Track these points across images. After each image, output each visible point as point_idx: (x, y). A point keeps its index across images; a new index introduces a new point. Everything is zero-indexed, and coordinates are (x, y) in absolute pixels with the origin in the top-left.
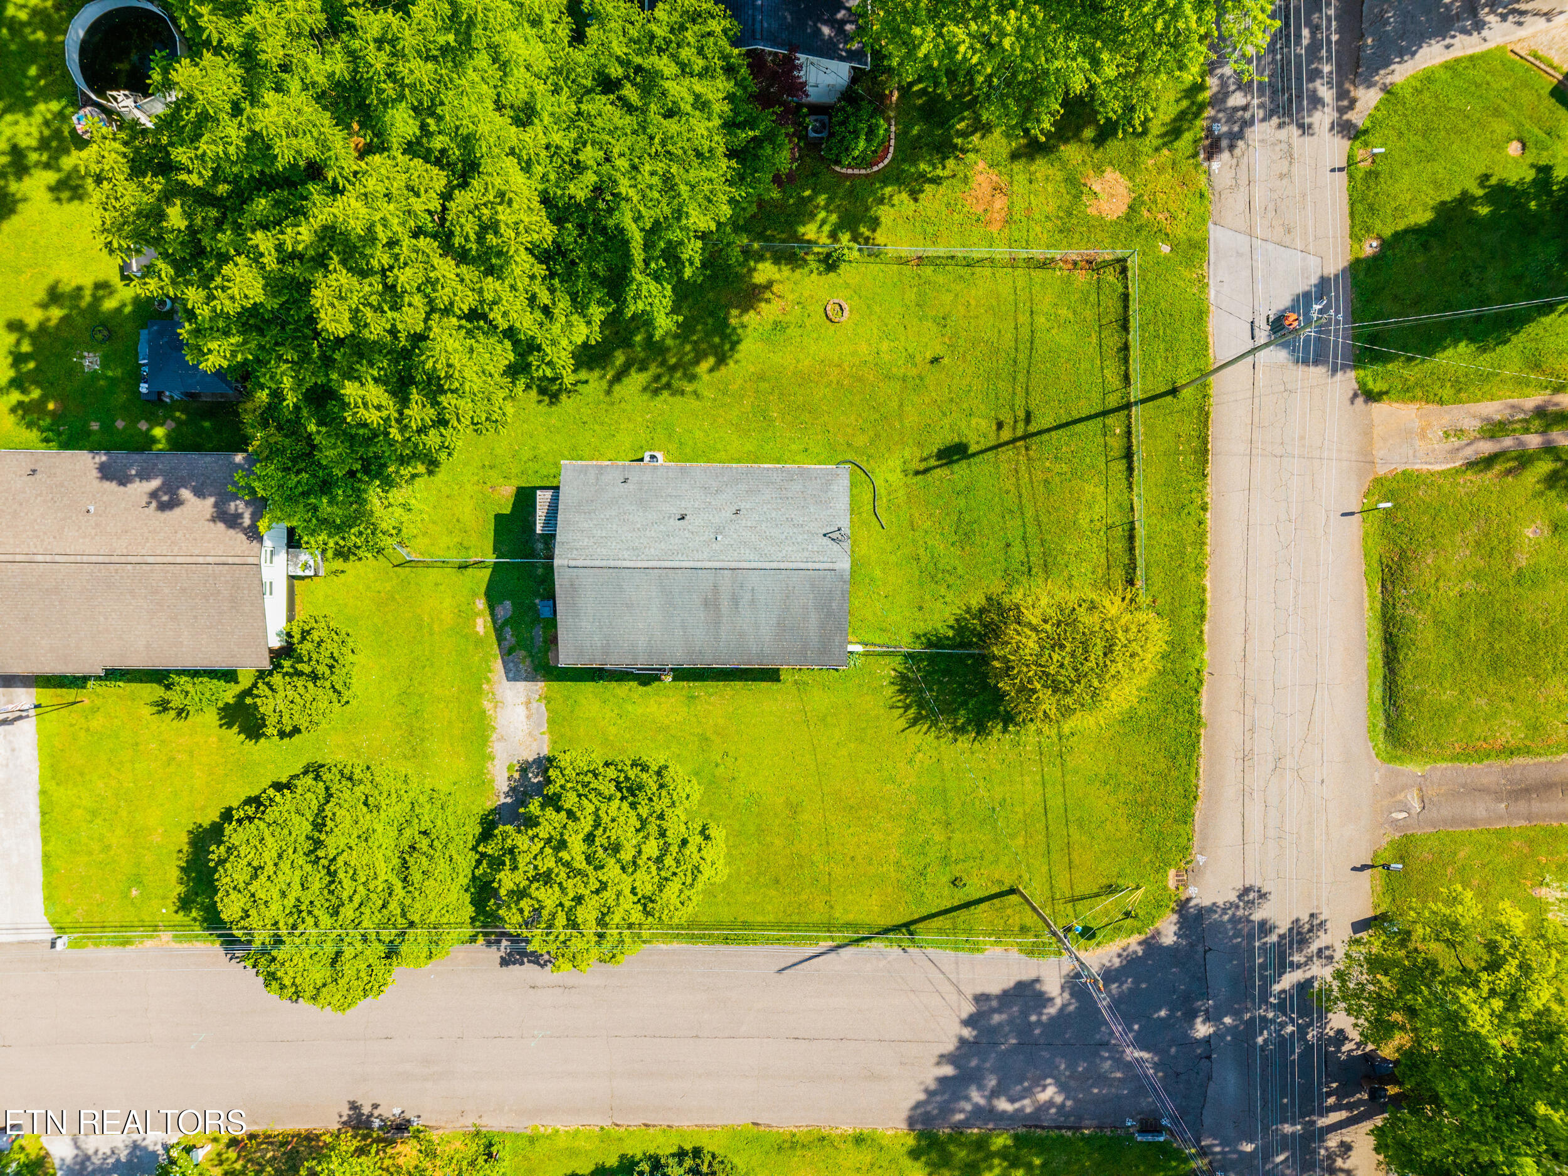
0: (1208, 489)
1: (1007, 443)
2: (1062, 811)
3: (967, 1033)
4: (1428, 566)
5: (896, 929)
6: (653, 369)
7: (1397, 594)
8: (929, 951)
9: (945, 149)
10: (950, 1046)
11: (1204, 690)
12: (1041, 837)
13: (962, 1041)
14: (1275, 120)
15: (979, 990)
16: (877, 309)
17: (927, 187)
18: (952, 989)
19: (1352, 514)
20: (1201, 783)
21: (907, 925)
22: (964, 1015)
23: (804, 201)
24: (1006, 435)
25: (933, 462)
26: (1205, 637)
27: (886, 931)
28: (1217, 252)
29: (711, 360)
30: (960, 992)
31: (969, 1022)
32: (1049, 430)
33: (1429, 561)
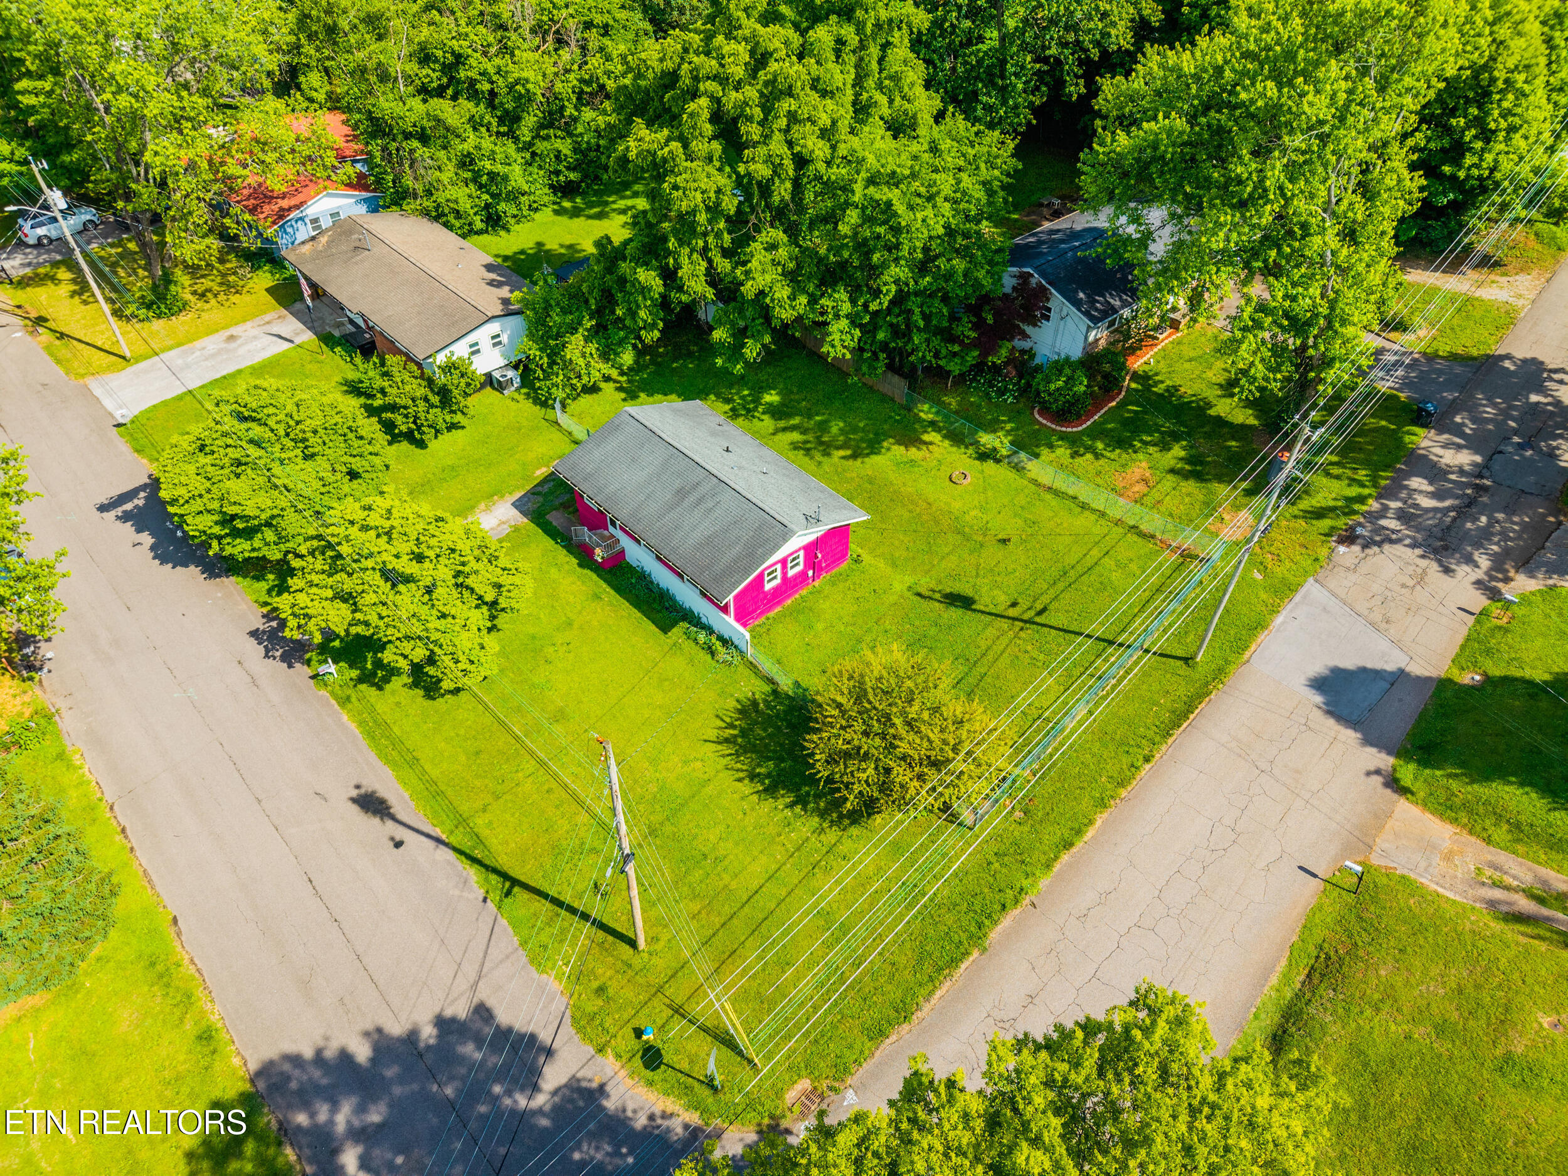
0: (1164, 747)
1: (1009, 618)
2: (761, 916)
3: (428, 1033)
4: (1378, 977)
5: (504, 876)
6: (810, 437)
7: (1321, 990)
8: (503, 922)
9: (1121, 443)
10: (396, 1028)
11: (1014, 913)
12: (717, 921)
13: (412, 1037)
14: (1418, 551)
15: (491, 1002)
16: (990, 494)
17: (1089, 456)
18: (473, 976)
19: (1315, 876)
20: (927, 1007)
21: (515, 882)
22: (448, 1013)
23: (996, 421)
24: (1012, 612)
25: (937, 596)
26: (1057, 867)
27: (495, 871)
28: (1305, 597)
29: (849, 452)
30: (475, 986)
31: (443, 1023)
32: (1051, 627)
33: (1383, 973)
